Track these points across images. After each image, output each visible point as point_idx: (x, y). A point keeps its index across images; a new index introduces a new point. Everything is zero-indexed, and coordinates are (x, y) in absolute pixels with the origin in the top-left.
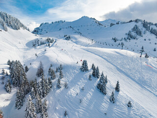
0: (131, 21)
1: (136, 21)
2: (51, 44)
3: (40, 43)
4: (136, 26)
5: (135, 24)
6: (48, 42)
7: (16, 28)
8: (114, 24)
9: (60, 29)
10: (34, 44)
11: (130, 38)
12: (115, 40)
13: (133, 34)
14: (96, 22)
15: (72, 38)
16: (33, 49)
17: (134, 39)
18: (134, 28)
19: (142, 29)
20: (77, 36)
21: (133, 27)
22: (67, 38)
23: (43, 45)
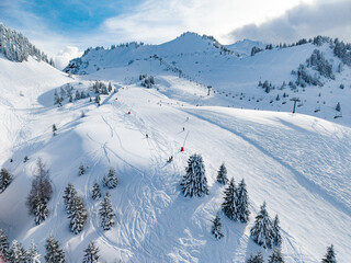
0: (303, 42)
1: (317, 41)
2: (103, 98)
3: (74, 96)
4: (317, 52)
5: (315, 47)
6: (97, 92)
7: (17, 58)
8: (259, 50)
9: (131, 62)
10: (59, 98)
11: (302, 81)
12: (267, 87)
13: (311, 72)
14: (216, 45)
15: (159, 82)
16: (55, 111)
17: (315, 84)
18: (312, 58)
19: (332, 60)
20: (170, 78)
21: (308, 56)
22: (146, 81)
23: (84, 100)
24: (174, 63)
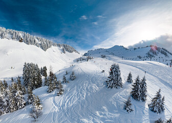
0: (147, 47)
1: (151, 46)
8: (136, 49)
9: (100, 53)
11: (149, 56)
12: (140, 57)
14: (124, 48)
15: (107, 57)
17: (153, 57)
18: (151, 50)
19: (156, 51)
22: (103, 56)
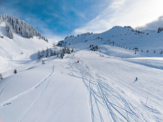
2: (66, 55)
3: (50, 54)
6: (64, 52)
7: (27, 36)
9: (86, 41)
14: (133, 30)
15: (101, 48)
20: (107, 46)
22: (93, 48)
23: (54, 56)
24: (109, 40)
